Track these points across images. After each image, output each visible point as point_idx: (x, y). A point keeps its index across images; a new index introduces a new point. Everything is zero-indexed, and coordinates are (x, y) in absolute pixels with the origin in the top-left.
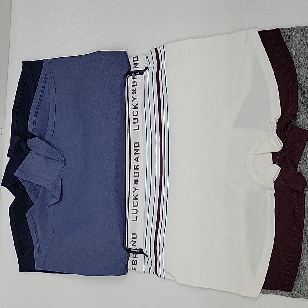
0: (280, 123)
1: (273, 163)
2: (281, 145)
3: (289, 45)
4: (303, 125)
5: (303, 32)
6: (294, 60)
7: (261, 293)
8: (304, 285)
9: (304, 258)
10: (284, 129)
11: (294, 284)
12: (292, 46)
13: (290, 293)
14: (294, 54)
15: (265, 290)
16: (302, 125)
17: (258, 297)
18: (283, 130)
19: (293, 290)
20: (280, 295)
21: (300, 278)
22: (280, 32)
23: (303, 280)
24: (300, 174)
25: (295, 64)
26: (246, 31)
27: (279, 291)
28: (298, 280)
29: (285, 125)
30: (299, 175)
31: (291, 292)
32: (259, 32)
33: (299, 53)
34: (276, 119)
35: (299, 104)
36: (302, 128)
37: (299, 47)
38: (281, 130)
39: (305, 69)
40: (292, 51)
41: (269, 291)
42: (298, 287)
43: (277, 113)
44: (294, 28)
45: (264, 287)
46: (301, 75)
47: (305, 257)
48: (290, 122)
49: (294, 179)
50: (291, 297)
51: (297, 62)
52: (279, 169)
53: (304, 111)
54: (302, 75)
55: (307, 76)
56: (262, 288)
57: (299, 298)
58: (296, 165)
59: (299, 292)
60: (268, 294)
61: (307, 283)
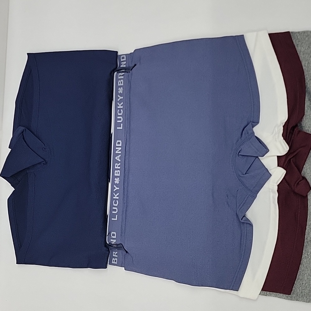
0: (286, 126)
1: (278, 166)
2: (287, 148)
3: (298, 49)
6: (303, 64)
7: (259, 294)
8: (303, 289)
9: (304, 262)
10: (290, 133)
11: (294, 287)
12: (302, 50)
13: (289, 296)
14: (303, 58)
15: (264, 292)
16: (308, 130)
17: (257, 299)
18: (289, 134)
19: (291, 293)
20: (279, 298)
21: (300, 282)
22: (290, 35)
23: (302, 283)
24: (304, 178)
25: (304, 68)
26: (255, 33)
27: (278, 293)
28: (297, 283)
29: (291, 129)
30: (303, 179)
31: (290, 295)
32: (270, 35)
33: (308, 57)
34: (283, 122)
35: (306, 108)
36: (307, 132)
38: (287, 134)
40: (301, 55)
41: (268, 293)
42: (297, 290)
43: (283, 116)
44: (304, 32)
46: (309, 79)
47: (305, 261)
48: (296, 126)
49: (298, 183)
50: (290, 300)
51: (305, 66)
52: (284, 172)
56: (262, 290)
57: (298, 301)
58: (300, 169)
59: (298, 295)
60: (266, 296)
61: (306, 286)
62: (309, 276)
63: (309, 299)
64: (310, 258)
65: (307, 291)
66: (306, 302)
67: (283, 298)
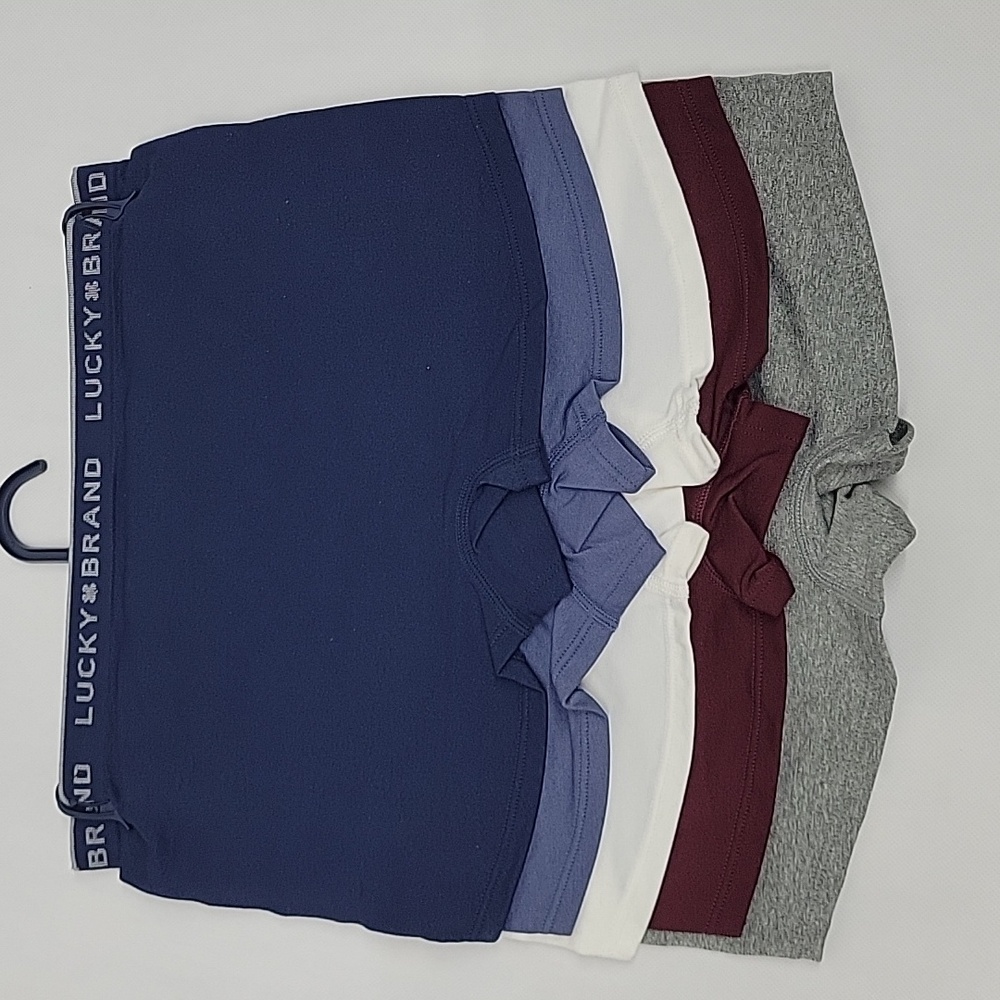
0: (709, 390)
1: (687, 519)
2: (715, 461)
3: (741, 134)
4: (784, 397)
5: (787, 93)
6: (758, 185)
7: (642, 942)
8: (780, 915)
9: (781, 828)
10: (723, 409)
11: (750, 910)
12: (753, 136)
13: (737, 942)
14: (758, 163)
15: (657, 932)
16: (781, 399)
17: (634, 957)
18: (721, 414)
19: (744, 932)
20: (705, 948)
21: (769, 893)
22: (714, 87)
23: (777, 898)
24: (772, 557)
25: (761, 195)
26: (601, 83)
27: (700, 936)
28: (761, 900)
29: (727, 397)
30: (769, 560)
31: (739, 939)
32: (645, 86)
33: (773, 160)
34: (698, 376)
35: (772, 329)
36: (780, 406)
37: (775, 141)
38: (713, 412)
39: (791, 215)
40: (751, 155)
41: (670, 935)
42: (760, 920)
43: (700, 357)
44: (758, 79)
45: (652, 925)
46: (778, 234)
47: (785, 824)
48: (744, 385)
49: (754, 574)
50: (740, 953)
51: (766, 190)
52: (705, 538)
53: (788, 352)
54: (782, 233)
55: (798, 237)
56: (649, 927)
57: (764, 957)
58: (759, 528)
59: (766, 937)
60: (665, 945)
61: (790, 907)
62: (798, 875)
63: (799, 948)
64: (799, 816)
65: (792, 922)
66: (790, 957)
67: (718, 950)
